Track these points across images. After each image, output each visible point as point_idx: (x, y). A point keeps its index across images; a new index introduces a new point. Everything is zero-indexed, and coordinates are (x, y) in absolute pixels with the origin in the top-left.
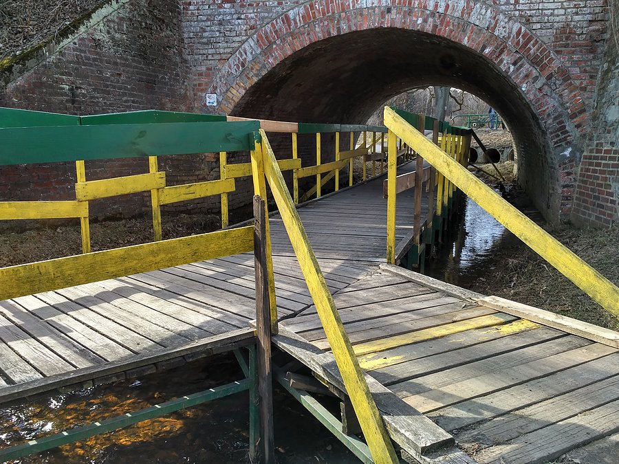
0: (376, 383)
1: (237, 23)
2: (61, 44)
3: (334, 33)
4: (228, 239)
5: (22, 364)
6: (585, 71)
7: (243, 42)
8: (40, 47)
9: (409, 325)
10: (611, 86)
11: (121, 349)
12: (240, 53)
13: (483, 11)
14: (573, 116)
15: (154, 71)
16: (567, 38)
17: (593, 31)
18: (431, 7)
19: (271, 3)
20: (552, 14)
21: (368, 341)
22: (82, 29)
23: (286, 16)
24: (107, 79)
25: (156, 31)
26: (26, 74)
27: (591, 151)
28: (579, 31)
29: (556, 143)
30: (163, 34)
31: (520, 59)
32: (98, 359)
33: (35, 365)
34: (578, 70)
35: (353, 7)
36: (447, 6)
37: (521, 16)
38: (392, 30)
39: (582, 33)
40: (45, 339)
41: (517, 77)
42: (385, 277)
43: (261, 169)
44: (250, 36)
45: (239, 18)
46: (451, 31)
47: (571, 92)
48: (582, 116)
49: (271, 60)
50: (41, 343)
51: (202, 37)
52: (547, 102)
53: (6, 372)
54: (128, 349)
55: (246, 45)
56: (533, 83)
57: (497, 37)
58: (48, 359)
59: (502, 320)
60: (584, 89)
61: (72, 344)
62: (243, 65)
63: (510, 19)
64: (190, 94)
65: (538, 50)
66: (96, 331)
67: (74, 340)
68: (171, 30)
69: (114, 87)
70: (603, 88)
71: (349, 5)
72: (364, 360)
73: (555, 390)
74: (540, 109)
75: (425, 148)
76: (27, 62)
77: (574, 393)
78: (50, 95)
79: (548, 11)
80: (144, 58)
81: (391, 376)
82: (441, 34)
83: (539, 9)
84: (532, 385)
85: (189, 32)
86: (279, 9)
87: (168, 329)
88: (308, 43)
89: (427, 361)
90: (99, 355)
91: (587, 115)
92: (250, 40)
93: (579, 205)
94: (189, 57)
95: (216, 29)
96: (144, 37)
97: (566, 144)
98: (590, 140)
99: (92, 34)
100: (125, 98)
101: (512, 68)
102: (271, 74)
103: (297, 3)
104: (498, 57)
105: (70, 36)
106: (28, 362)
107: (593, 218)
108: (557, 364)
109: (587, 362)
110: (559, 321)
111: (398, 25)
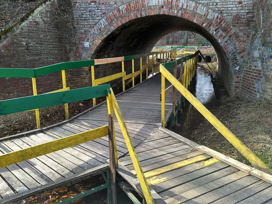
0: (156, 194)
1: (97, 11)
2: (22, 25)
3: (139, 16)
4: (98, 132)
5: (19, 182)
6: (245, 34)
7: (100, 20)
8: (13, 27)
9: (169, 161)
10: (256, 42)
11: (56, 174)
12: (99, 24)
13: (203, 8)
14: (240, 53)
15: (61, 33)
16: (238, 20)
17: (249, 17)
18: (180, 6)
19: (112, 3)
20: (232, 10)
21: (154, 169)
22: (30, 17)
23: (118, 8)
24: (42, 38)
25: (62, 16)
26: (7, 39)
27: (247, 68)
28: (243, 17)
29: (232, 64)
30: (65, 17)
31: (218, 28)
32: (48, 180)
33: (24, 182)
34: (242, 33)
35: (147, 5)
36: (187, 6)
37: (218, 10)
38: (164, 15)
39: (244, 18)
40: (26, 169)
41: (217, 36)
42: (161, 134)
43: (111, 104)
44: (103, 17)
45: (98, 9)
46: (189, 16)
47: (239, 43)
48: (243, 53)
49: (112, 28)
50: (24, 171)
51: (82, 17)
52: (229, 47)
53: (13, 186)
54: (59, 174)
55: (101, 21)
56: (223, 39)
57: (208, 19)
58: (28, 179)
59: (206, 158)
60: (245, 42)
61: (37, 172)
62: (100, 30)
63: (214, 11)
64: (77, 42)
65: (225, 25)
66: (46, 165)
67: (37, 169)
68: (68, 15)
69: (45, 42)
70: (252, 42)
71: (145, 4)
72: (152, 180)
73: (223, 195)
74: (226, 50)
75: (176, 84)
76: (7, 34)
77: (229, 196)
78: (17, 48)
79: (230, 8)
80: (57, 28)
81: (162, 188)
82: (185, 18)
83: (226, 7)
84: (214, 192)
85: (76, 15)
86: (115, 5)
87: (74, 164)
88: (128, 20)
89: (176, 180)
90: (48, 177)
91: (246, 53)
92: (103, 19)
93: (242, 90)
94: (77, 26)
95: (88, 14)
96: (57, 19)
97: (237, 65)
98: (247, 63)
99: (35, 19)
100: (49, 46)
101: (215, 32)
102: (112, 34)
103: (123, 3)
104: (208, 28)
105: (25, 21)
106: (20, 181)
107: (247, 97)
108: (225, 181)
109: (236, 180)
110: (227, 160)
111: (167, 14)
